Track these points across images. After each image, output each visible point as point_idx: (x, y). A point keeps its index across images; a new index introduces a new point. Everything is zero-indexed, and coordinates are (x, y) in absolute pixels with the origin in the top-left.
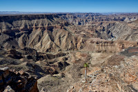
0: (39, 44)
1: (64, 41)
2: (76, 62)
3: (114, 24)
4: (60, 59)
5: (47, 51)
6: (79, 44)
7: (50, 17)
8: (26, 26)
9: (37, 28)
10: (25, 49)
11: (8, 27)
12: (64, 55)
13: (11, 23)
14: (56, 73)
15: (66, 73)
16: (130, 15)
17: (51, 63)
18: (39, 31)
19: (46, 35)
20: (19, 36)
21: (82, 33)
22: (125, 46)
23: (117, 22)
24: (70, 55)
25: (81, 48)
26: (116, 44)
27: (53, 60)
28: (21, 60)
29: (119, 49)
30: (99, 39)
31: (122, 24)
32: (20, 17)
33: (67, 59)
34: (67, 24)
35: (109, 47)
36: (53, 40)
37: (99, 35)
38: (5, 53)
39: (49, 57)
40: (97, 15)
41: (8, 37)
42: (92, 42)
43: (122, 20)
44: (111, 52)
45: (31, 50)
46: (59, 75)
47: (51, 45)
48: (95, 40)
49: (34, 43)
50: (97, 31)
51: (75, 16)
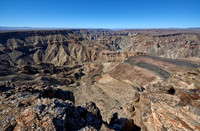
0: (56, 58)
1: (79, 54)
2: (91, 71)
3: (120, 38)
4: (77, 71)
6: (92, 56)
7: (64, 32)
8: (40, 42)
9: (52, 44)
10: (41, 64)
12: (80, 66)
14: (73, 82)
15: (81, 82)
17: (68, 75)
18: (54, 47)
19: (62, 50)
21: (95, 47)
22: (129, 55)
23: (123, 37)
24: (85, 66)
25: (95, 59)
26: (122, 55)
28: (37, 75)
29: (124, 59)
30: (109, 51)
32: (32, 33)
33: (82, 70)
35: (117, 57)
36: (69, 54)
37: (109, 48)
38: (19, 70)
40: (107, 30)
41: (21, 54)
42: (104, 54)
43: (127, 35)
44: (118, 61)
48: (106, 52)
50: (107, 45)
51: (88, 32)
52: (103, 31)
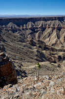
5: (53, 45)
27: (55, 52)
39: (53, 50)
45: (42, 42)
46: (56, 64)
47: (56, 42)
49: (45, 38)
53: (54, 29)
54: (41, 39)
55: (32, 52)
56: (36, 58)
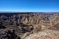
0: (24, 22)
1: (32, 21)
2: (36, 28)
3: (49, 16)
4: (31, 27)
5: (27, 24)
6: (37, 22)
9: (24, 17)
10: (20, 23)
11: (16, 16)
12: (32, 25)
13: (17, 15)
15: (33, 32)
16: (55, 13)
17: (28, 28)
18: (24, 18)
19: (27, 19)
20: (18, 19)
21: (38, 19)
22: (54, 24)
23: (51, 15)
24: (34, 26)
25: (38, 23)
26: (51, 23)
27: (29, 27)
28: (19, 26)
29: (52, 25)
30: (44, 21)
31: (52, 16)
33: (33, 27)
34: (33, 16)
35: (48, 24)
36: (29, 21)
37: (44, 19)
38: (15, 24)
40: (43, 13)
41: (15, 19)
42: (42, 22)
43: (53, 15)
44: (49, 26)
45: (22, 23)
46: (31, 32)
47: (28, 22)
48: (43, 21)
49: (23, 21)
50: (43, 18)
51: (36, 13)
52: (42, 13)
53: (26, 17)
54: (21, 22)
55: (19, 29)
56: (22, 32)
